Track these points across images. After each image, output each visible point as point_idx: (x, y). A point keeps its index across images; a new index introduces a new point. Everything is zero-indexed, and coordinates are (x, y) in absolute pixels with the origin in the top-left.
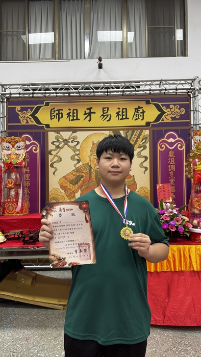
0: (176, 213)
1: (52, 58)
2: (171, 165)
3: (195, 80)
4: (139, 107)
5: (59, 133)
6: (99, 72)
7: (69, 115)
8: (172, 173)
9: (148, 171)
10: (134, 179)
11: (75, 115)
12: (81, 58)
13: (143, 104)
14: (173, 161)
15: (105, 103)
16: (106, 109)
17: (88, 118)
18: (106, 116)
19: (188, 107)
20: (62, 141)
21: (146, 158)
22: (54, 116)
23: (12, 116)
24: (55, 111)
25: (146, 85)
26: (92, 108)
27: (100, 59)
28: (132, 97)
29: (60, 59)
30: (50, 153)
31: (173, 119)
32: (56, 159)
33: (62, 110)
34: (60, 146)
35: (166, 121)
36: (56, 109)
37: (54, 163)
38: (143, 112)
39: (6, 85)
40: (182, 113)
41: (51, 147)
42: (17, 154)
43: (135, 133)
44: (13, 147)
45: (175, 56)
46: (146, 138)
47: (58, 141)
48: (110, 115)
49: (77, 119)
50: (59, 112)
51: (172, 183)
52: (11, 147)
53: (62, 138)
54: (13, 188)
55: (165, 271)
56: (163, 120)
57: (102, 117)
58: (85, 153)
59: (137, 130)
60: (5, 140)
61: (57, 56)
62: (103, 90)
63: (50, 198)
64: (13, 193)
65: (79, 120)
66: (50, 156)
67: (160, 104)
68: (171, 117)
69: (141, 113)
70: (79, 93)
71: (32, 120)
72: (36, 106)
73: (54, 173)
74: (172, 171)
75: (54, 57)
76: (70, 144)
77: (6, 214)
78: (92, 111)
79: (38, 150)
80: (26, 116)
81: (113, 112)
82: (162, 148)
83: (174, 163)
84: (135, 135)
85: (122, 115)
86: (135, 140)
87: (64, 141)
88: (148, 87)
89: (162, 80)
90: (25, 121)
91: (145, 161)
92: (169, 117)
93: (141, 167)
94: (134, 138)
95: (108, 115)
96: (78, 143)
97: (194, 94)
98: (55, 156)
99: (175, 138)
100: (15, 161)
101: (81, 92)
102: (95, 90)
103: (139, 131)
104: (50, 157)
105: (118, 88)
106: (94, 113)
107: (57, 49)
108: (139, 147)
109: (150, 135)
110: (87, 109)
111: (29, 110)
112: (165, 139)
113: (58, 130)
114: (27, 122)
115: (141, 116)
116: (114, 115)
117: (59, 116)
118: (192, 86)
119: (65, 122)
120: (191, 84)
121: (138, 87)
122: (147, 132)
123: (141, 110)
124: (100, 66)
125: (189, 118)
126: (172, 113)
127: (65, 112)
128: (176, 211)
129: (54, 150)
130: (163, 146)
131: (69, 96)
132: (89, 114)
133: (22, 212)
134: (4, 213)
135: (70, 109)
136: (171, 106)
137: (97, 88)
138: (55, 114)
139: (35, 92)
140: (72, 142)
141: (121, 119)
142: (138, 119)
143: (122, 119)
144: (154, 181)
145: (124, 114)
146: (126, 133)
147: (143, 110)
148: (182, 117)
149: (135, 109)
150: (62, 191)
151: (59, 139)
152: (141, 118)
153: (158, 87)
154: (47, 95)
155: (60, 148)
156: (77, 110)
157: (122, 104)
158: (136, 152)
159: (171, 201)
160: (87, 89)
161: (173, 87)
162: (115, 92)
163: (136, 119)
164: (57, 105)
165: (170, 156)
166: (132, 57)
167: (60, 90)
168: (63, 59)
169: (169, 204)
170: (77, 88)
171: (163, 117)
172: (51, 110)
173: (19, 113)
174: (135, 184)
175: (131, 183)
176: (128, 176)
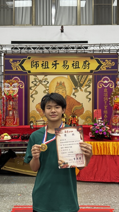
0: (103, 125)
1: (30, 24)
2: (105, 97)
4: (86, 61)
5: (36, 76)
6: (61, 35)
7: (42, 65)
8: (106, 102)
9: (91, 101)
10: (82, 106)
11: (46, 65)
12: (49, 25)
13: (88, 59)
14: (106, 95)
15: (65, 58)
16: (66, 62)
17: (55, 67)
18: (66, 66)
19: (116, 61)
20: (38, 81)
21: (90, 93)
22: (34, 65)
23: (7, 65)
24: (34, 62)
25: (91, 46)
26: (57, 61)
27: (62, 27)
28: (82, 54)
30: (31, 88)
31: (107, 68)
32: (34, 92)
33: (38, 62)
34: (37, 84)
35: (103, 70)
36: (34, 61)
37: (33, 95)
38: (89, 64)
39: (3, 45)
40: (113, 65)
41: (31, 85)
42: (13, 90)
43: (83, 77)
44: (11, 86)
45: (111, 24)
46: (90, 80)
47: (36, 81)
48: (68, 66)
49: (48, 68)
50: (36, 63)
51: (106, 108)
52: (10, 86)
53: (38, 79)
54: (11, 110)
55: (96, 155)
56: (101, 69)
57: (63, 66)
58: (52, 89)
59: (85, 75)
60: (6, 82)
61: (34, 23)
62: (63, 50)
63: (30, 116)
65: (49, 68)
67: (99, 59)
68: (106, 68)
69: (87, 64)
70: (49, 51)
71: (20, 68)
72: (22, 59)
73: (33, 101)
74: (106, 101)
76: (43, 83)
77: (7, 125)
78: (57, 63)
79: (23, 87)
80: (16, 65)
81: (70, 64)
83: (107, 96)
84: (84, 78)
86: (83, 81)
87: (39, 81)
88: (92, 48)
89: (101, 44)
90: (15, 68)
91: (90, 94)
92: (104, 67)
93: (87, 98)
94: (83, 80)
95: (67, 66)
96: (48, 82)
98: (34, 90)
99: (108, 80)
100: (12, 95)
101: (51, 51)
102: (59, 50)
103: (86, 76)
104: (31, 91)
105: (73, 48)
106: (58, 64)
107: (34, 18)
108: (86, 86)
109: (92, 79)
110: (54, 62)
111: (18, 61)
112: (102, 81)
113: (35, 74)
114: (17, 69)
115: (87, 66)
116: (71, 65)
117: (37, 65)
119: (40, 69)
122: (91, 77)
123: (87, 63)
124: (62, 31)
125: (117, 68)
126: (106, 65)
127: (40, 63)
128: (103, 124)
129: (33, 87)
130: (101, 85)
131: (43, 53)
132: (55, 65)
133: (16, 124)
134: (6, 125)
135: (43, 62)
136: (106, 61)
137: (60, 48)
138: (34, 64)
139: (22, 50)
140: (44, 82)
141: (75, 68)
142: (86, 68)
144: (95, 107)
145: (77, 65)
146: (78, 77)
147: (89, 63)
148: (113, 67)
149: (84, 62)
150: (38, 112)
151: (36, 80)
152: (88, 68)
153: (98, 48)
154: (29, 52)
155: (37, 85)
156: (48, 62)
157: (76, 59)
158: (84, 88)
159: (101, 119)
160: (54, 48)
161: (108, 48)
162: (72, 51)
163: (84, 68)
164: (35, 59)
165: (105, 91)
166: (83, 25)
167: (37, 49)
168: (37, 25)
169: (100, 120)
170: (47, 48)
171: (101, 67)
172: (32, 62)
173: (12, 63)
174: (83, 109)
175: (80, 108)
176: (79, 103)
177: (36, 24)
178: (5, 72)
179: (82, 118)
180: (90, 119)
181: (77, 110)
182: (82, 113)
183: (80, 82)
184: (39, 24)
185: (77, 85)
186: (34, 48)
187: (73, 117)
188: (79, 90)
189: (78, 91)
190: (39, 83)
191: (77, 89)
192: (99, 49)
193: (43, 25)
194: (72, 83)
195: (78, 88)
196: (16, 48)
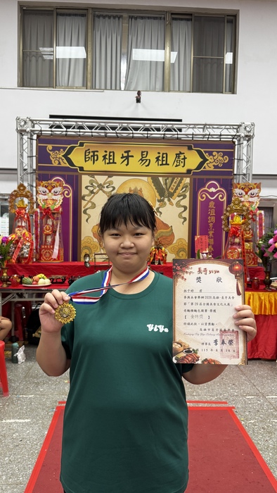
1: (83, 86)
2: (211, 216)
3: (241, 126)
4: (181, 153)
5: (94, 177)
6: (137, 106)
7: (104, 157)
8: (211, 225)
9: (187, 223)
10: (172, 230)
11: (112, 157)
12: (116, 89)
13: (184, 150)
14: (212, 213)
15: (145, 146)
16: (145, 153)
17: (126, 162)
18: (145, 161)
19: (231, 155)
20: (96, 185)
21: (185, 208)
22: (89, 158)
23: (42, 156)
24: (89, 152)
25: (189, 128)
26: (130, 151)
27: (139, 93)
28: (174, 141)
29: (92, 89)
30: (83, 198)
31: (216, 167)
32: (90, 205)
33: (97, 151)
34: (95, 191)
35: (208, 169)
36: (91, 151)
37: (87, 209)
38: (185, 158)
40: (226, 162)
41: (84, 192)
42: (53, 200)
44: (50, 191)
45: (222, 93)
46: (186, 187)
47: (93, 186)
48: (149, 160)
49: (114, 163)
50: (94, 154)
51: (211, 235)
52: (48, 191)
53: (97, 183)
54: (49, 235)
56: (205, 168)
57: (141, 161)
59: (178, 177)
60: (42, 184)
61: (89, 84)
62: (141, 132)
63: (82, 246)
64: (49, 239)
65: (116, 163)
66: (83, 201)
67: (202, 150)
68: (214, 165)
69: (182, 159)
70: (117, 133)
71: (65, 161)
72: (69, 146)
73: (87, 221)
74: (212, 222)
75: (85, 85)
76: (105, 189)
77: (43, 261)
78: (130, 154)
79: (71, 195)
80: (58, 156)
81: (152, 157)
82: (202, 198)
83: (214, 214)
84: (175, 183)
85: (162, 160)
86: (174, 188)
87: (98, 186)
88: (190, 131)
89: (206, 125)
90: (57, 162)
91: (185, 211)
92: (211, 165)
93: (179, 217)
94: (174, 186)
95: (147, 160)
96: (114, 188)
97: (239, 141)
98: (89, 202)
99: (216, 187)
100: (53, 207)
101: (119, 133)
102: (134, 132)
103: (179, 179)
104: (84, 203)
105: (158, 130)
106: (132, 156)
107: (89, 76)
108: (179, 196)
109: (190, 184)
110: (125, 152)
111: (62, 150)
112: (206, 189)
113: (92, 174)
114: (59, 163)
115: (182, 162)
116: (153, 160)
117: (94, 158)
118: (237, 132)
119: (100, 165)
120: (237, 129)
121: (180, 130)
122: (187, 180)
123: (182, 156)
124: (138, 101)
125: (232, 167)
126: (214, 160)
127: (101, 154)
129: (88, 195)
130: (204, 196)
131: (106, 136)
132: (127, 158)
133: (59, 260)
134: (41, 260)
135: (106, 152)
136: (214, 153)
137: (136, 129)
138: (90, 156)
139: (68, 130)
140: (107, 187)
141: (160, 165)
142: (179, 165)
143: (162, 164)
144: (192, 232)
145: (165, 159)
146: (166, 180)
147: (184, 156)
148: (225, 165)
149: (177, 154)
150: (96, 240)
151: (94, 184)
152: (182, 165)
153: (200, 132)
154: (81, 133)
155: (94, 193)
156: (113, 153)
157: (163, 148)
158: (175, 200)
159: (207, 251)
160: (125, 129)
161: (217, 132)
162: (156, 134)
163: (177, 166)
164: (93, 147)
165: (210, 206)
166: (174, 91)
167: (96, 129)
168: (95, 89)
169: (205, 255)
170: (114, 128)
171: (206, 164)
172: (86, 151)
173: (51, 153)
174: (173, 235)
175: (168, 234)
176: (166, 226)
177: (93, 87)
178: (39, 168)
179: (172, 252)
180: (184, 254)
181: (162, 236)
182: (170, 243)
183: (168, 190)
184: (97, 87)
185: (164, 193)
186: (91, 128)
187: (158, 248)
188: (167, 203)
189: (165, 204)
190: (97, 188)
191: (163, 200)
192: (202, 133)
193: (106, 89)
194: (156, 191)
195: (166, 200)
196: (59, 127)
